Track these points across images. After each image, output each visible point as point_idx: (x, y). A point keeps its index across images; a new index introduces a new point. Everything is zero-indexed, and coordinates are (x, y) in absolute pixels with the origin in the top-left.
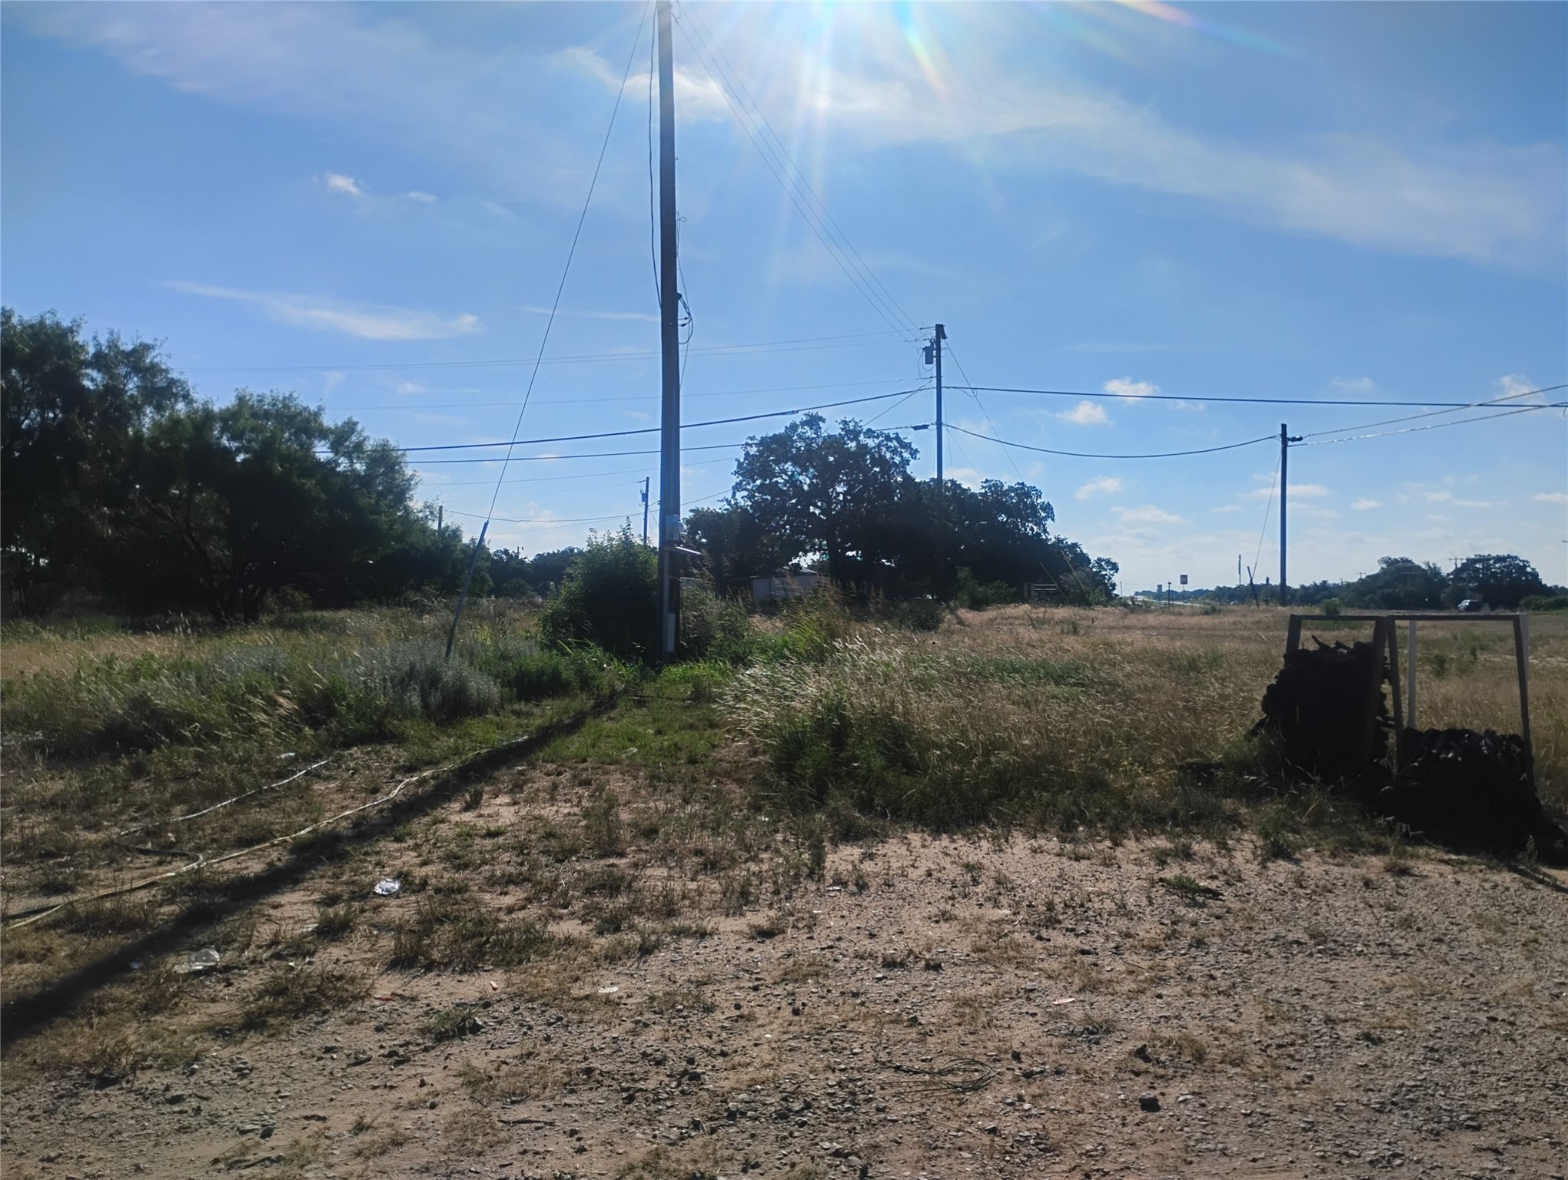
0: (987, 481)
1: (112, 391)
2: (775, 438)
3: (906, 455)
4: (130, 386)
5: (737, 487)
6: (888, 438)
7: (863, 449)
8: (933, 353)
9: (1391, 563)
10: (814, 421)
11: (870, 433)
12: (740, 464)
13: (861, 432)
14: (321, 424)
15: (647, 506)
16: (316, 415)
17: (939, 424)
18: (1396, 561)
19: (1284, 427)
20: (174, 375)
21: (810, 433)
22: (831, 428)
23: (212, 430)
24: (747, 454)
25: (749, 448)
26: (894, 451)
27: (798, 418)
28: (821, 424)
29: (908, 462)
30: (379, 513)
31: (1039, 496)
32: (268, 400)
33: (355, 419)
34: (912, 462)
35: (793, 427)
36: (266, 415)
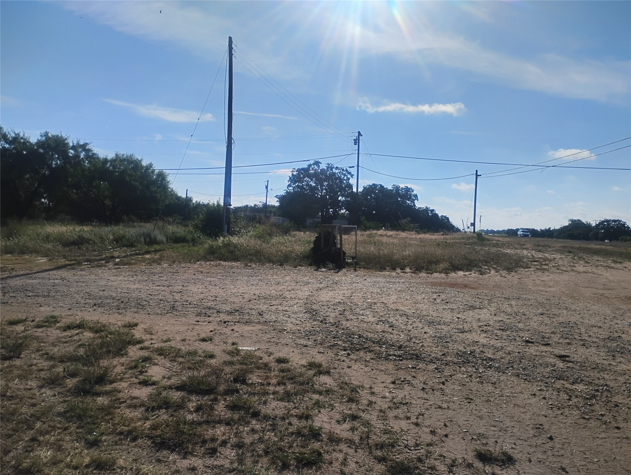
0: (394, 185)
1: (77, 156)
2: (303, 169)
3: (349, 176)
4: (82, 155)
5: (289, 186)
6: (343, 170)
7: (334, 174)
8: (357, 142)
9: (573, 221)
10: (317, 163)
11: (337, 168)
12: (290, 178)
13: (333, 168)
14: (142, 164)
15: (267, 190)
16: (141, 161)
17: (358, 166)
18: (575, 220)
19: (477, 171)
20: (95, 152)
21: (316, 168)
22: (323, 166)
23: (107, 164)
24: (293, 175)
25: (293, 172)
26: (345, 175)
27: (312, 162)
28: (320, 164)
29: (349, 179)
30: (156, 193)
31: (413, 191)
32: (125, 156)
33: (152, 163)
34: (351, 179)
35: (310, 166)
36: (124, 160)
